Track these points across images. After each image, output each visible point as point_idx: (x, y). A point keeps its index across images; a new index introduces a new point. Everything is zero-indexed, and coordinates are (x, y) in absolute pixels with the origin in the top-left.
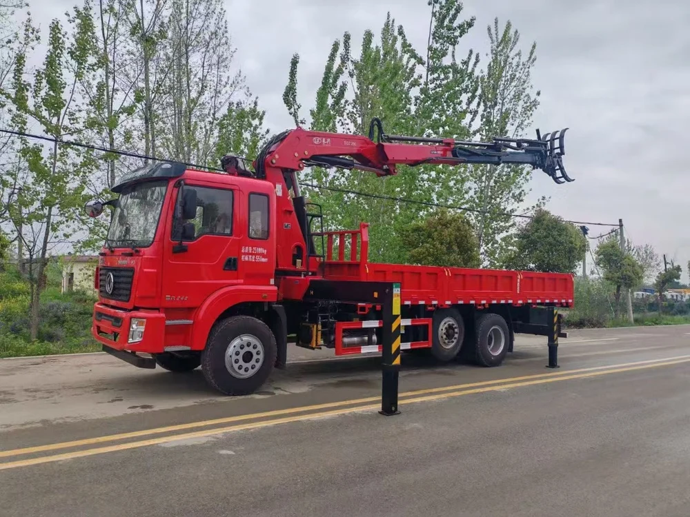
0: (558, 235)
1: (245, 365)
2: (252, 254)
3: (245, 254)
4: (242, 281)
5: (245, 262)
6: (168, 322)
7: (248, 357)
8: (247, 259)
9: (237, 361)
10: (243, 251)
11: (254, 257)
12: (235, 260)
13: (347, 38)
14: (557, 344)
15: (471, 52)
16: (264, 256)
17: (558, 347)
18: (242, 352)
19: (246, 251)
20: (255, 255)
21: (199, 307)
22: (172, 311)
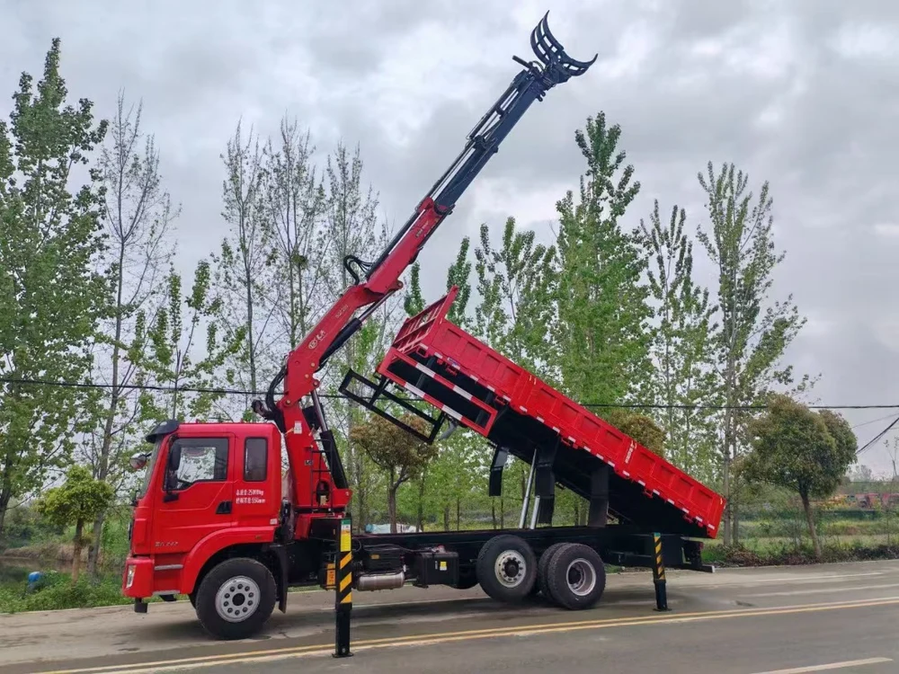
0: (800, 429)
1: (235, 608)
2: (247, 496)
3: (240, 496)
4: (235, 524)
5: (241, 505)
6: (157, 568)
7: (239, 600)
8: (242, 501)
9: (226, 604)
10: (238, 494)
11: (249, 499)
12: (228, 504)
13: (484, 230)
14: (665, 581)
15: (676, 208)
16: (259, 496)
17: (666, 584)
18: (232, 595)
19: (242, 494)
20: (251, 497)
21: (190, 551)
22: (161, 557)
